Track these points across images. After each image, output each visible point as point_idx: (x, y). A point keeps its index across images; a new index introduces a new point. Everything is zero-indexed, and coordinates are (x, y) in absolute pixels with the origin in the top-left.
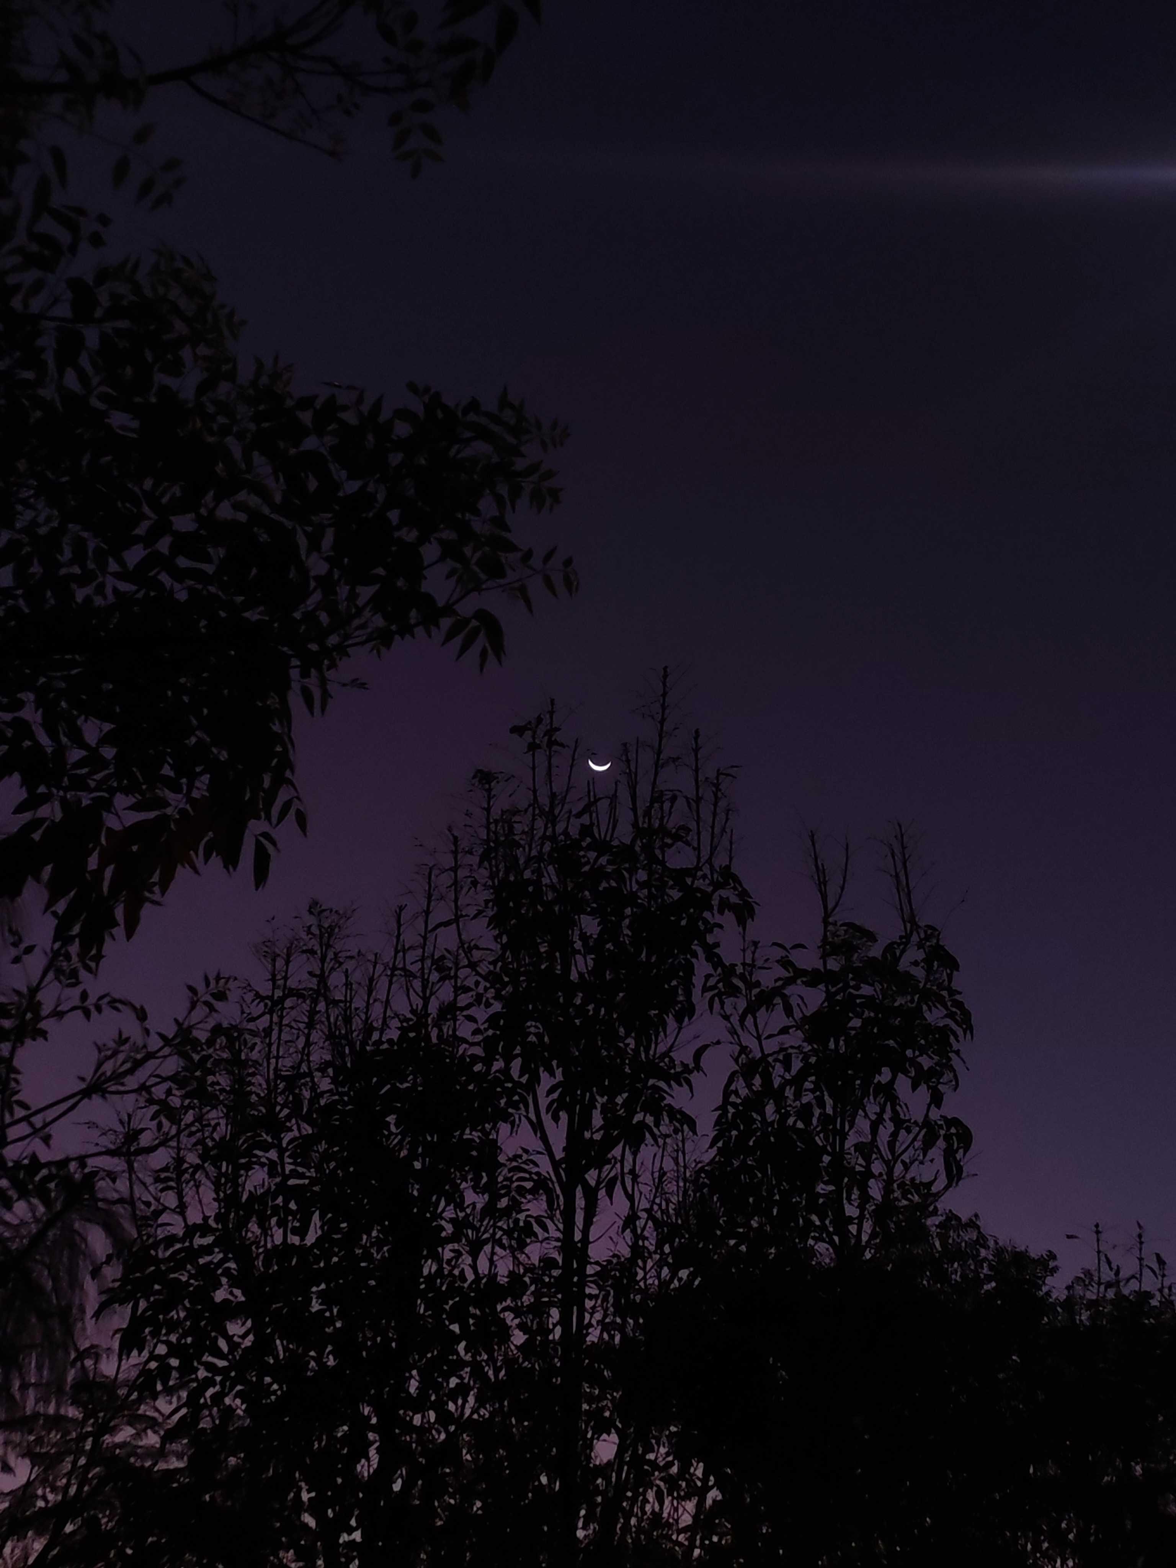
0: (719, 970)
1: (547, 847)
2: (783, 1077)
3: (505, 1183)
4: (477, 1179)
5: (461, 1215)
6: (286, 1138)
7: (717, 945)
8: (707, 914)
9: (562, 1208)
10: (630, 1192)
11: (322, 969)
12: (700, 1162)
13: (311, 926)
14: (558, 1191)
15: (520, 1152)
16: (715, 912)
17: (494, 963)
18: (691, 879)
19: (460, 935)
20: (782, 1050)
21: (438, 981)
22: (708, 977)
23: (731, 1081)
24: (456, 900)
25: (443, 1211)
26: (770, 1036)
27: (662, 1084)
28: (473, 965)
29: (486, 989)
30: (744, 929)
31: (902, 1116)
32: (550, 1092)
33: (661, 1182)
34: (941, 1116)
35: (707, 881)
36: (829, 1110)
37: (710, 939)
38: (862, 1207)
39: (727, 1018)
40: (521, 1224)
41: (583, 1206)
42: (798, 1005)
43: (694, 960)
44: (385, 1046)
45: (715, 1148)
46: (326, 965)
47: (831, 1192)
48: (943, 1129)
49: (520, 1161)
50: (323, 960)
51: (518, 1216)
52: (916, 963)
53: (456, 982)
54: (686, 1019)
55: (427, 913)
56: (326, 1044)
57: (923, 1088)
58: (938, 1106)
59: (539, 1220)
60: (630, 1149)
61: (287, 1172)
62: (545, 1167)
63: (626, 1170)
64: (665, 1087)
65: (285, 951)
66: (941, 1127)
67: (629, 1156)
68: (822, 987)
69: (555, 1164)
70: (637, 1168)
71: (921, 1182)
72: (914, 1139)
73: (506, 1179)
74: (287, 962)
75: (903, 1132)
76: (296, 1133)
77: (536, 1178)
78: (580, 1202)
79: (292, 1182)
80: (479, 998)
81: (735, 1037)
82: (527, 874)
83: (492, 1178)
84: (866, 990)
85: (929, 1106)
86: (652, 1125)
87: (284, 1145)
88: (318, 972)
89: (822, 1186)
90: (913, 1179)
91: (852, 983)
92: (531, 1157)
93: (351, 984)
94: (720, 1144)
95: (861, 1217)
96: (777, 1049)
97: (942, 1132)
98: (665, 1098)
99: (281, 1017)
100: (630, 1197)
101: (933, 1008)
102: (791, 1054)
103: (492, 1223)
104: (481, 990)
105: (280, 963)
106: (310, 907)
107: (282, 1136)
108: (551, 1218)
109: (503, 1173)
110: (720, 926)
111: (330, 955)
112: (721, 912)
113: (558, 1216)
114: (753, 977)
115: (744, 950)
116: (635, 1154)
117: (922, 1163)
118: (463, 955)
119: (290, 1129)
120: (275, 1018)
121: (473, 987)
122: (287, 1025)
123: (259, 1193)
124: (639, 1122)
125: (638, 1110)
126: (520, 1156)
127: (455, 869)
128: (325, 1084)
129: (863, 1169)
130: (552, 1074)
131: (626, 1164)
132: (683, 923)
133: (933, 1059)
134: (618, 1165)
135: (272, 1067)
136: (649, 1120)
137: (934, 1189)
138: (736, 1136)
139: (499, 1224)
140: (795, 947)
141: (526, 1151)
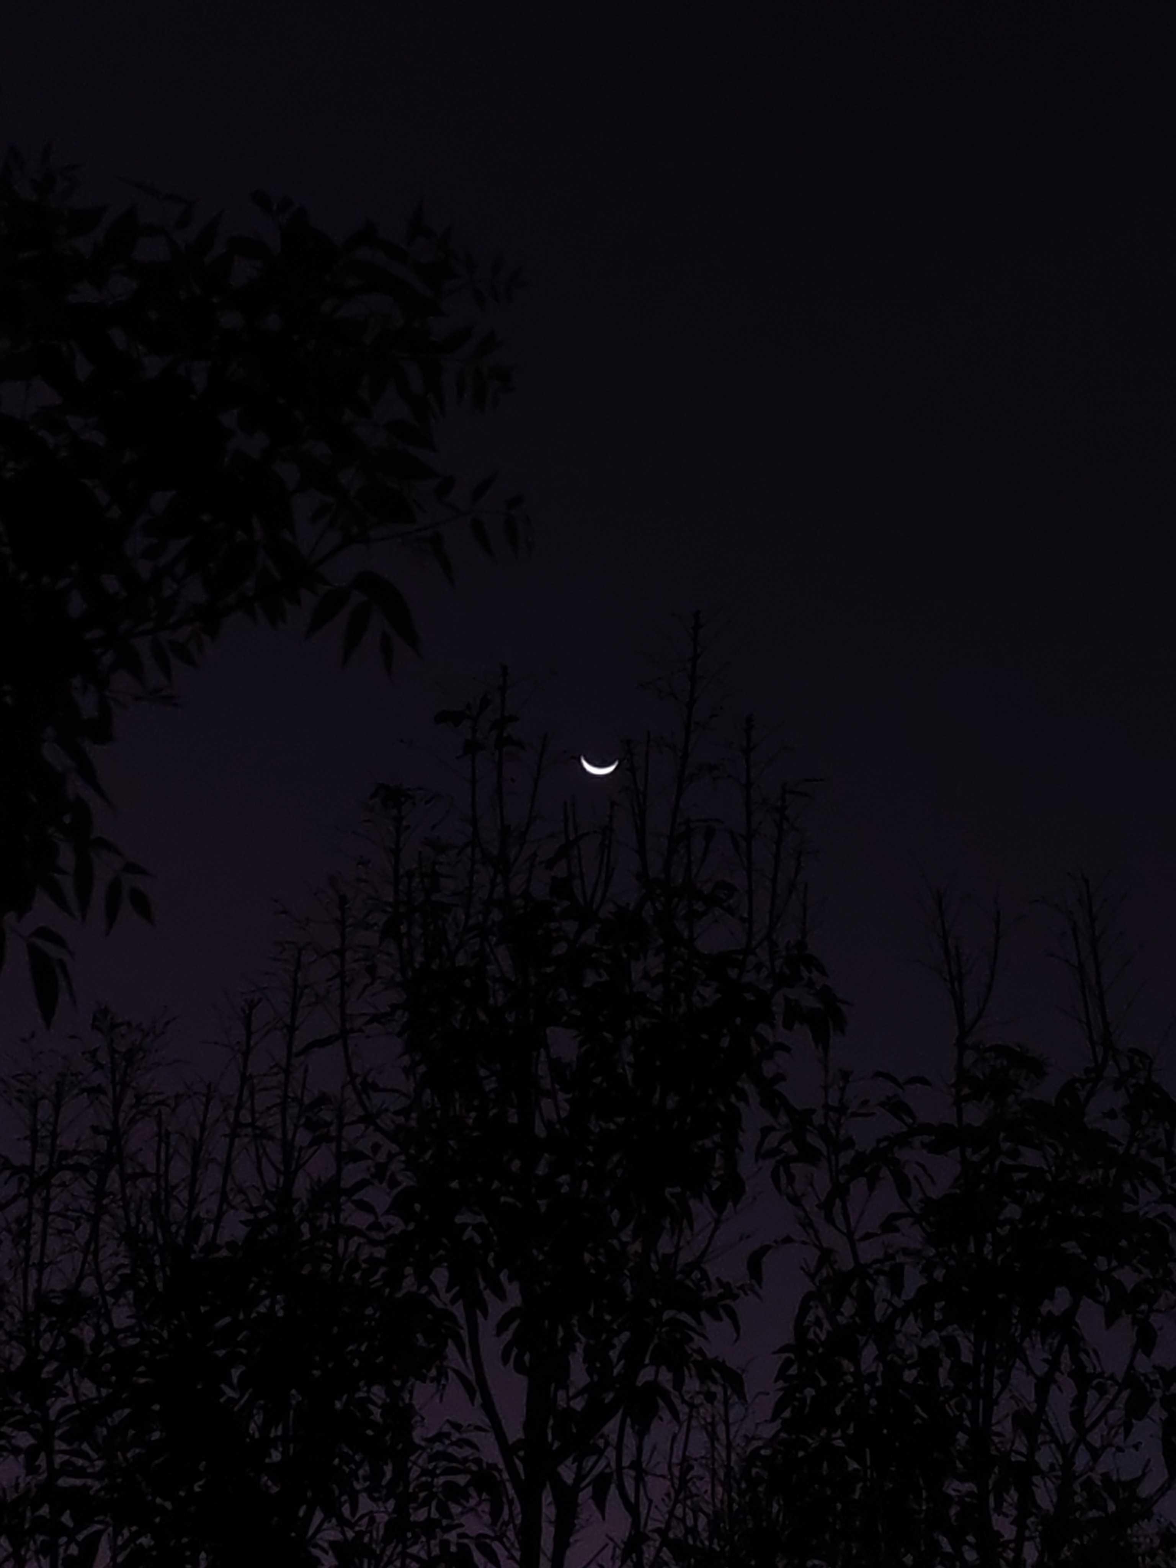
0: (784, 1119)
1: (496, 915)
2: (890, 1304)
3: (424, 1479)
4: (376, 1475)
5: (350, 1534)
6: (56, 1406)
7: (780, 1077)
8: (763, 1029)
9: (518, 1521)
10: (633, 1500)
11: (115, 1123)
12: (754, 1438)
13: (96, 1050)
14: (511, 1492)
15: (447, 1428)
16: (779, 1020)
17: (405, 1112)
18: (736, 971)
19: (349, 1065)
20: (889, 1257)
21: (310, 1145)
22: (766, 1131)
23: (804, 1309)
24: (342, 1005)
25: (318, 1530)
26: (868, 1236)
27: (684, 1317)
28: (368, 1119)
29: (391, 1156)
30: (826, 1049)
31: (1090, 1370)
32: (501, 1328)
33: (684, 1482)
34: (1154, 1367)
35: (765, 972)
36: (967, 1358)
37: (768, 1069)
38: (1019, 1523)
39: (796, 1200)
40: (453, 1549)
41: (553, 1519)
42: (916, 1178)
43: (742, 1105)
44: (224, 1253)
45: (779, 1421)
46: (122, 1115)
47: (970, 1494)
48: (1158, 1387)
49: (447, 1442)
50: (117, 1103)
51: (446, 1537)
52: (1111, 1114)
53: (339, 1147)
54: (730, 1204)
55: (292, 1029)
56: (122, 1248)
57: (1125, 1320)
58: (1148, 1353)
59: (481, 1542)
60: (633, 1427)
61: (57, 1466)
62: (491, 1453)
63: (626, 1462)
64: (692, 1323)
65: (53, 1088)
66: (1154, 1384)
67: (630, 1441)
68: (955, 1152)
69: (507, 1450)
70: (645, 1458)
71: (1119, 1481)
72: (1110, 1406)
73: (424, 1472)
74: (57, 1108)
75: (1092, 1395)
76: (70, 1401)
77: (474, 1468)
78: (549, 1511)
79: (64, 1482)
80: (380, 1171)
81: (811, 1231)
82: (461, 960)
83: (401, 1474)
84: (1030, 1157)
85: (1135, 1349)
86: (669, 1387)
87: (52, 1417)
88: (108, 1127)
89: (956, 1484)
90: (1106, 1476)
91: (1006, 1146)
92: (464, 1436)
93: (168, 1134)
94: (787, 1414)
95: (1020, 1540)
96: (880, 1255)
97: (1158, 1393)
98: (691, 1339)
99: (47, 1201)
100: (633, 1509)
101: (1140, 1188)
102: (901, 1266)
103: (399, 1548)
104: (381, 1157)
105: (45, 1110)
106: (95, 1018)
107: (49, 1402)
108: (500, 1538)
109: (420, 1462)
110: (787, 1049)
111: (129, 1099)
112: (788, 1026)
113: (511, 1534)
114: (842, 1132)
115: (826, 1088)
116: (641, 1435)
117: (1120, 1449)
118: (354, 1097)
119: (63, 1394)
120: (38, 1203)
121: (368, 1152)
122: (58, 1214)
123: (9, 1499)
124: (647, 1383)
125: (647, 1361)
126: (448, 1435)
127: (341, 953)
128: (122, 1316)
129: (1024, 1459)
130: (501, 1295)
131: (625, 1451)
132: (725, 1042)
133: (1140, 1272)
134: (611, 1453)
135: (32, 1286)
136: (666, 1377)
137: (1145, 1490)
138: (813, 1398)
139: (414, 1550)
140: (912, 1080)
141: (457, 1427)
